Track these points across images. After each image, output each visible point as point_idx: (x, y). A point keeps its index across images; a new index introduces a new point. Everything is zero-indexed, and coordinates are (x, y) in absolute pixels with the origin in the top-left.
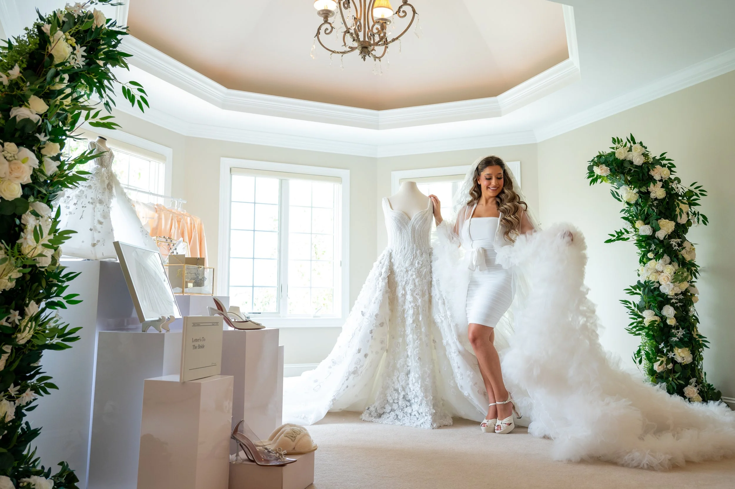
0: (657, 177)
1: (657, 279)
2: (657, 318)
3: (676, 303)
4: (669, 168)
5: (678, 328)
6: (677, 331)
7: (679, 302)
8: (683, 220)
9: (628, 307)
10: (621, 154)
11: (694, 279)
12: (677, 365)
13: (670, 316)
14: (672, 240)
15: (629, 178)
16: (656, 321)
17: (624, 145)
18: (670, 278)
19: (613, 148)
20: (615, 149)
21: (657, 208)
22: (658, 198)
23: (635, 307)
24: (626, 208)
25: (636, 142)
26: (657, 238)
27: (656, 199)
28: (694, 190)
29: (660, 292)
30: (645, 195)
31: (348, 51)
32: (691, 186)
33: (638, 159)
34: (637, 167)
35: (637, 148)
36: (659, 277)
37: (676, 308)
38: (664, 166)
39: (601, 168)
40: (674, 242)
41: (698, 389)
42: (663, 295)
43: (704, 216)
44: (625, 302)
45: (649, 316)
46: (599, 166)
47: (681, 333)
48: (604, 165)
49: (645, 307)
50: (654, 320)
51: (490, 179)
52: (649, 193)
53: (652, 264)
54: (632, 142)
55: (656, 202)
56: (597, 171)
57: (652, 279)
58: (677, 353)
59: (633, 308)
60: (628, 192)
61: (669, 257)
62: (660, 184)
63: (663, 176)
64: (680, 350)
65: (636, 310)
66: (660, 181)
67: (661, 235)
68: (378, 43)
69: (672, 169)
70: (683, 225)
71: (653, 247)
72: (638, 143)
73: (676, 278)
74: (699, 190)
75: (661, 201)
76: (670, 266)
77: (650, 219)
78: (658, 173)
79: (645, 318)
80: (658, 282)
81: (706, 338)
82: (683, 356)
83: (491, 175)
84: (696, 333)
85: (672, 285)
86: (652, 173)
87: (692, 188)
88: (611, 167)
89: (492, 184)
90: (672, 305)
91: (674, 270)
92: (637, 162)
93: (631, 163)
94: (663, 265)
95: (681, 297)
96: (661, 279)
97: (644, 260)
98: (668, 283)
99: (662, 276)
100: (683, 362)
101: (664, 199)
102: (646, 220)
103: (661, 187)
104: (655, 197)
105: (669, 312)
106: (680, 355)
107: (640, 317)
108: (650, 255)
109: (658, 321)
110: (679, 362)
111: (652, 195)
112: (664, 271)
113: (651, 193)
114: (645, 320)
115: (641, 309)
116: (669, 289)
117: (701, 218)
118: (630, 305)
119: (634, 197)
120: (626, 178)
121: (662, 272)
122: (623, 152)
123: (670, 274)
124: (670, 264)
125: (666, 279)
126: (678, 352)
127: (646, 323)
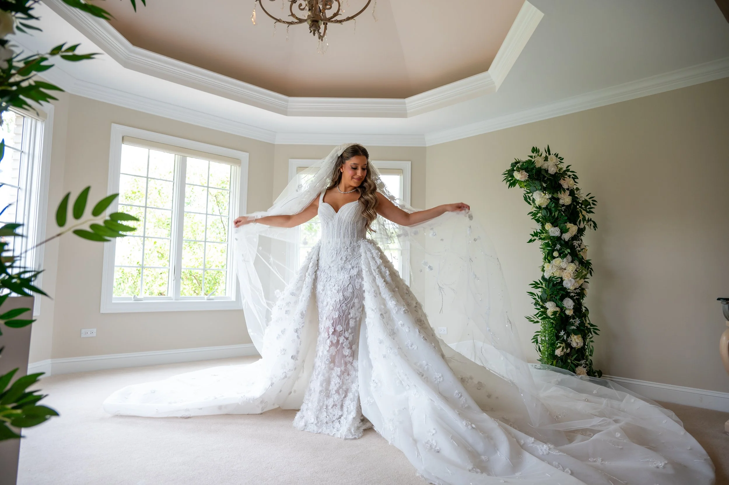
0: (565, 186)
1: (560, 275)
2: (558, 309)
3: (575, 296)
4: (574, 179)
5: (574, 318)
6: (574, 320)
7: (576, 296)
8: (582, 226)
9: (535, 299)
10: (539, 162)
11: (589, 276)
12: (573, 350)
13: (569, 308)
14: (575, 241)
15: (544, 185)
16: (557, 311)
17: (540, 154)
18: (572, 275)
19: (531, 157)
20: (533, 157)
21: (564, 213)
22: (565, 204)
23: (539, 299)
24: (534, 211)
25: (551, 153)
26: (563, 239)
27: (563, 205)
28: (589, 200)
29: (563, 286)
30: (555, 200)
31: (296, 22)
32: (587, 196)
33: (553, 169)
34: (551, 175)
35: (552, 158)
36: (562, 274)
37: (574, 301)
38: (569, 176)
39: (521, 173)
40: (576, 243)
41: (587, 370)
42: (564, 289)
43: (594, 223)
44: (532, 294)
45: (551, 307)
46: (520, 171)
47: (577, 322)
48: (524, 171)
49: (547, 299)
50: (556, 310)
51: (355, 169)
52: (558, 199)
53: (557, 262)
54: (548, 153)
55: (564, 207)
56: (517, 176)
57: (557, 274)
58: (574, 340)
59: (538, 299)
60: (542, 197)
61: (570, 256)
62: (568, 192)
63: (570, 186)
64: (575, 337)
65: (539, 300)
66: (568, 189)
67: (566, 237)
68: (331, 19)
69: (576, 180)
70: (582, 228)
71: (558, 247)
72: (553, 154)
73: (578, 275)
74: (592, 200)
75: (568, 207)
76: (573, 264)
77: (558, 222)
78: (567, 183)
79: (548, 309)
80: (561, 278)
81: (597, 326)
82: (578, 341)
83: (357, 165)
84: (588, 322)
85: (573, 281)
86: (562, 182)
87: (587, 198)
88: (531, 173)
89: (358, 174)
90: (572, 298)
91: (576, 267)
92: (551, 171)
93: (547, 171)
94: (567, 263)
95: (578, 291)
96: (565, 275)
97: (549, 257)
98: (570, 279)
99: (566, 273)
100: (577, 347)
101: (570, 205)
102: (554, 224)
103: (569, 195)
104: (563, 204)
105: (569, 304)
106: (575, 341)
107: (542, 307)
108: (556, 254)
109: (559, 311)
110: (574, 347)
111: (561, 202)
112: (567, 269)
113: (560, 200)
114: (548, 311)
115: (544, 301)
116: (571, 284)
117: (592, 224)
118: (535, 297)
119: (546, 201)
120: (542, 185)
121: (565, 269)
122: (540, 161)
123: (572, 271)
124: (572, 262)
125: (569, 276)
126: (574, 338)
127: (549, 313)
